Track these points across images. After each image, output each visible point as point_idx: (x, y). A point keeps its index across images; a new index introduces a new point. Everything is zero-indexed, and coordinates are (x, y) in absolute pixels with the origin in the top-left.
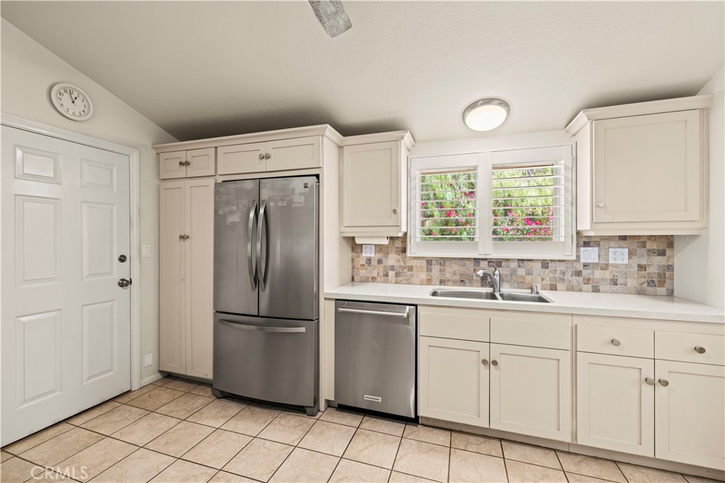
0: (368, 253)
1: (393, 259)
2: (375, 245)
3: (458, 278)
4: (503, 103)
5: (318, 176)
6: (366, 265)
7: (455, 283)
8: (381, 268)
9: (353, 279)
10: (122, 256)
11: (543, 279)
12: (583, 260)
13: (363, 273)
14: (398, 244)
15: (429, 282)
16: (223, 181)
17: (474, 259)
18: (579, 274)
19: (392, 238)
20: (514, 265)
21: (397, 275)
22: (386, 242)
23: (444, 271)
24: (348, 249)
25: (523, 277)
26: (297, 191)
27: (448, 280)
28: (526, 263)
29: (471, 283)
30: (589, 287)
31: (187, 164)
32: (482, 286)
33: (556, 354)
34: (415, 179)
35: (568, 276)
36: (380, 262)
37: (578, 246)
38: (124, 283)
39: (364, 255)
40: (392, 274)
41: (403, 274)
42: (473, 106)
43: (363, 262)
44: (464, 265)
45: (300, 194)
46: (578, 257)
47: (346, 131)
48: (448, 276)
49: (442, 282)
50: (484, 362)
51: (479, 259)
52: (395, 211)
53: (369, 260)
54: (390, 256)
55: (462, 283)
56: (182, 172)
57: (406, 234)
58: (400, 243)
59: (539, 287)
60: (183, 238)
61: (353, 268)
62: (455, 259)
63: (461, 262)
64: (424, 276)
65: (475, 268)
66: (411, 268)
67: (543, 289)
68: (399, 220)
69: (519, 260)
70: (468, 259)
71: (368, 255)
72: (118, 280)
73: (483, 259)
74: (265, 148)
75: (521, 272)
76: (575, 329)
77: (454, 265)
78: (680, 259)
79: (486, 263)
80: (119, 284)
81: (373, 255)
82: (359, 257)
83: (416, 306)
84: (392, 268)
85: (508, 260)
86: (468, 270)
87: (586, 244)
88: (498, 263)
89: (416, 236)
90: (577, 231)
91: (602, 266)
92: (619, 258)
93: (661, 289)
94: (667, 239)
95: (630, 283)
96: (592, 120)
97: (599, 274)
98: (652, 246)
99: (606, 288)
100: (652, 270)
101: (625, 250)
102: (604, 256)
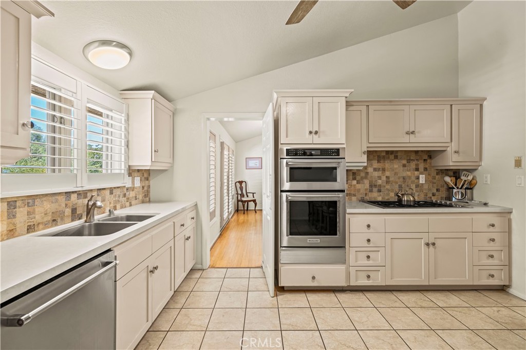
3: (49, 218)
7: (46, 225)
11: (110, 203)
17: (66, 193)
18: (125, 195)
23: (34, 213)
27: (39, 224)
28: (101, 192)
29: (63, 221)
32: (73, 220)
48: (38, 218)
49: (30, 229)
51: (70, 192)
55: (55, 222)
62: (46, 195)
64: (3, 226)
65: (66, 202)
69: (98, 190)
70: (60, 193)
73: (73, 192)
77: (45, 203)
79: (76, 195)
85: (91, 190)
86: (60, 206)
88: (84, 195)
90: (129, 166)
91: (133, 189)
92: (138, 183)
93: (147, 199)
94: (148, 171)
95: (140, 197)
96: (153, 98)
97: (132, 194)
98: (146, 175)
99: (133, 202)
100: (146, 188)
101: (139, 178)
102: (133, 182)
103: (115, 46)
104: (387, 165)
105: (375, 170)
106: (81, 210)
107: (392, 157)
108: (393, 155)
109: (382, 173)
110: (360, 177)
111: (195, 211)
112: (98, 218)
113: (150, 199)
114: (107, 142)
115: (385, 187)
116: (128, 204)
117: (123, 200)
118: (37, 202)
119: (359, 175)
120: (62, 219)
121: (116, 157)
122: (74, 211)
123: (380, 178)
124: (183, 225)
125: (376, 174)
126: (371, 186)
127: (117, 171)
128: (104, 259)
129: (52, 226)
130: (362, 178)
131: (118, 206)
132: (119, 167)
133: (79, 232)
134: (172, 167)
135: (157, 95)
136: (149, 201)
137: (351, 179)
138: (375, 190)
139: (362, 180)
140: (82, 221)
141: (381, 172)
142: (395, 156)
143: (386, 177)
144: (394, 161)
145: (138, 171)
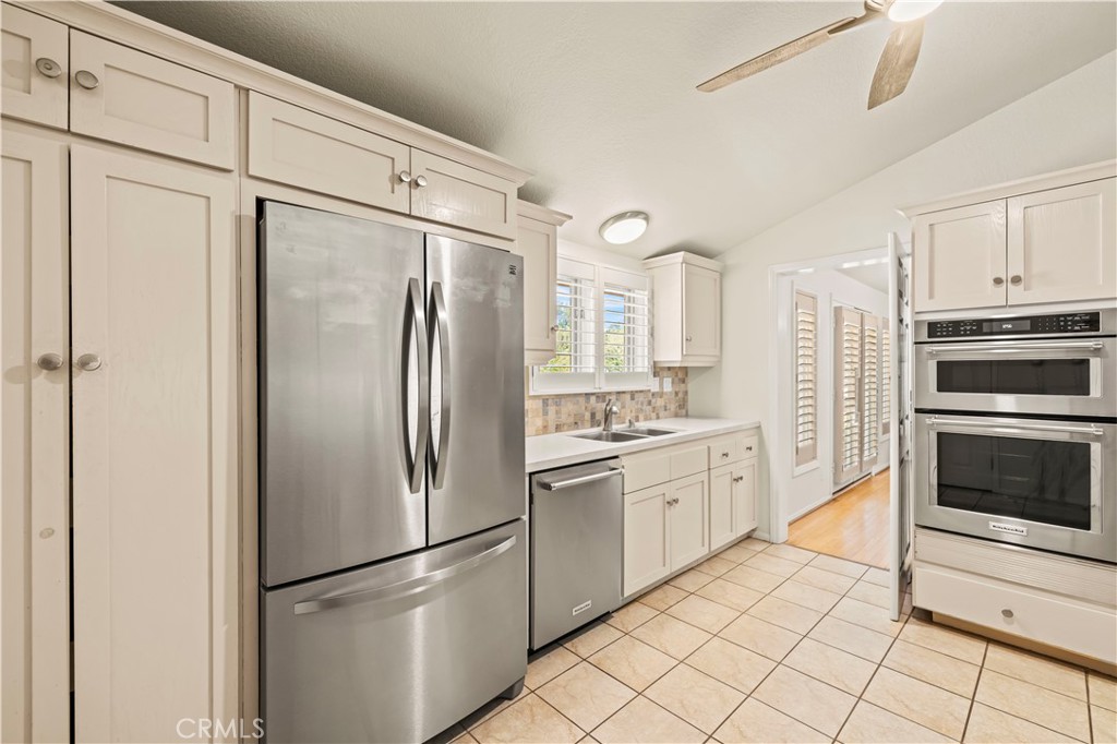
3: (571, 420)
7: (569, 427)
15: (546, 429)
17: (586, 394)
18: (650, 403)
23: (560, 412)
27: (564, 424)
31: (82, 81)
32: (592, 426)
33: (702, 476)
35: (644, 406)
44: (577, 403)
45: (504, 284)
48: (564, 418)
49: (557, 429)
50: (669, 503)
52: (553, 330)
55: (578, 425)
63: (574, 400)
64: (540, 422)
65: (586, 405)
70: (581, 394)
73: (592, 394)
77: (569, 404)
78: (692, 385)
79: (595, 398)
83: (619, 458)
86: (581, 408)
88: (603, 398)
90: (655, 362)
91: (661, 394)
92: (668, 386)
93: (684, 411)
94: (685, 370)
95: (673, 407)
96: (684, 261)
97: (660, 402)
98: (680, 375)
99: (662, 414)
100: (680, 395)
101: (670, 379)
102: (661, 385)
103: (630, 217)
106: (600, 416)
111: (756, 437)
112: (616, 428)
113: (687, 412)
114: (629, 333)
116: (654, 415)
117: (648, 409)
118: (563, 400)
120: (583, 424)
121: (639, 351)
122: (593, 415)
124: (726, 455)
127: (640, 370)
128: (612, 463)
129: (573, 429)
131: (641, 417)
132: (643, 365)
133: (598, 438)
134: (720, 362)
135: (690, 256)
136: (687, 416)
140: (601, 428)
145: (669, 368)
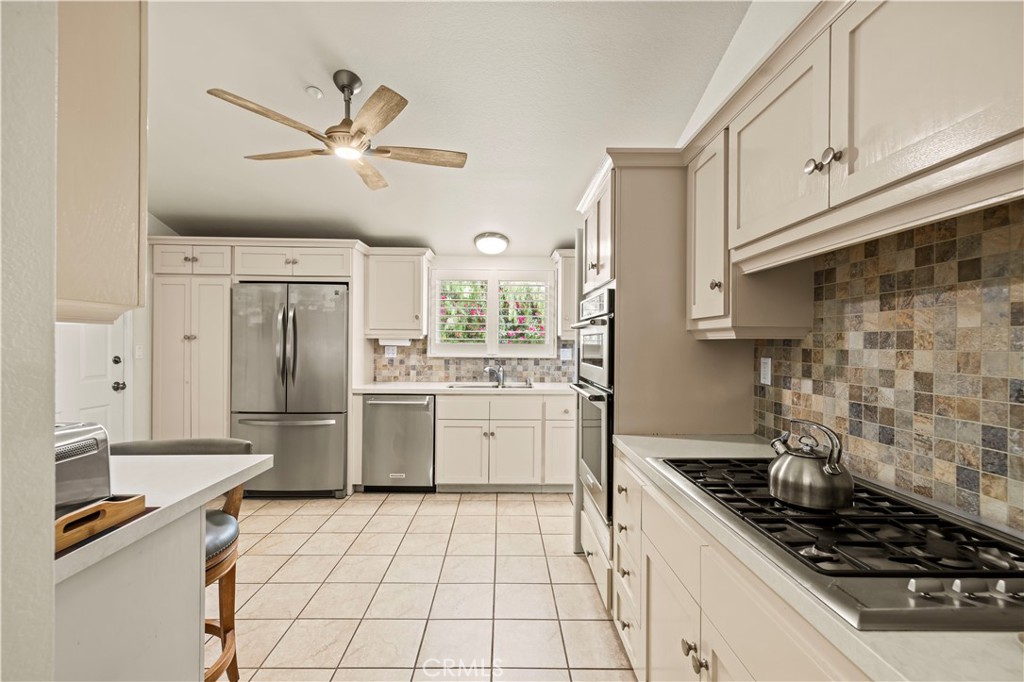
0: (391, 354)
1: (414, 360)
2: (398, 347)
3: (470, 375)
4: (503, 237)
5: (347, 284)
6: (389, 366)
8: (403, 368)
9: (375, 379)
10: (116, 357)
11: (535, 374)
12: (562, 359)
13: (385, 373)
14: (420, 346)
15: (447, 379)
16: (241, 282)
17: (484, 358)
18: (559, 369)
19: (413, 340)
20: (514, 363)
21: (418, 374)
22: (408, 344)
24: (370, 349)
25: (521, 373)
26: (328, 298)
27: (463, 377)
28: (523, 361)
29: (481, 379)
30: (565, 379)
31: (194, 260)
33: (533, 423)
34: (435, 288)
35: (552, 371)
36: (402, 362)
37: (558, 348)
38: (118, 387)
39: (386, 356)
40: (413, 373)
41: (422, 373)
42: (482, 235)
43: (385, 362)
44: (476, 364)
45: (331, 300)
46: (558, 356)
47: (372, 242)
49: (458, 379)
50: (485, 434)
51: (488, 359)
52: (417, 317)
53: (391, 361)
54: (412, 356)
55: (474, 379)
56: (188, 267)
57: (426, 337)
58: (421, 345)
59: (532, 380)
60: (188, 338)
61: (375, 368)
62: (468, 359)
63: (474, 361)
64: (442, 374)
65: (485, 366)
66: (430, 368)
67: (535, 381)
68: (420, 324)
69: (519, 359)
70: (478, 358)
71: (391, 356)
72: (112, 384)
73: (490, 359)
74: (290, 254)
75: (520, 368)
76: (544, 405)
77: (468, 364)
79: (494, 361)
80: (114, 387)
81: (395, 356)
82: (381, 357)
83: (435, 396)
84: (414, 368)
85: (510, 359)
87: (564, 346)
88: (502, 362)
89: (436, 338)
104: (922, 314)
105: (871, 340)
107: (947, 271)
108: (954, 264)
109: (900, 355)
110: (822, 369)
115: (909, 422)
118: (463, 362)
119: (820, 361)
123: (888, 378)
124: (566, 412)
125: (875, 360)
126: (855, 409)
130: (829, 374)
137: (800, 374)
138: (870, 428)
139: (828, 379)
141: (893, 352)
142: (961, 265)
143: (918, 376)
144: (961, 294)
